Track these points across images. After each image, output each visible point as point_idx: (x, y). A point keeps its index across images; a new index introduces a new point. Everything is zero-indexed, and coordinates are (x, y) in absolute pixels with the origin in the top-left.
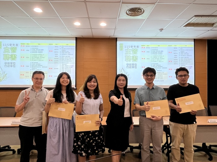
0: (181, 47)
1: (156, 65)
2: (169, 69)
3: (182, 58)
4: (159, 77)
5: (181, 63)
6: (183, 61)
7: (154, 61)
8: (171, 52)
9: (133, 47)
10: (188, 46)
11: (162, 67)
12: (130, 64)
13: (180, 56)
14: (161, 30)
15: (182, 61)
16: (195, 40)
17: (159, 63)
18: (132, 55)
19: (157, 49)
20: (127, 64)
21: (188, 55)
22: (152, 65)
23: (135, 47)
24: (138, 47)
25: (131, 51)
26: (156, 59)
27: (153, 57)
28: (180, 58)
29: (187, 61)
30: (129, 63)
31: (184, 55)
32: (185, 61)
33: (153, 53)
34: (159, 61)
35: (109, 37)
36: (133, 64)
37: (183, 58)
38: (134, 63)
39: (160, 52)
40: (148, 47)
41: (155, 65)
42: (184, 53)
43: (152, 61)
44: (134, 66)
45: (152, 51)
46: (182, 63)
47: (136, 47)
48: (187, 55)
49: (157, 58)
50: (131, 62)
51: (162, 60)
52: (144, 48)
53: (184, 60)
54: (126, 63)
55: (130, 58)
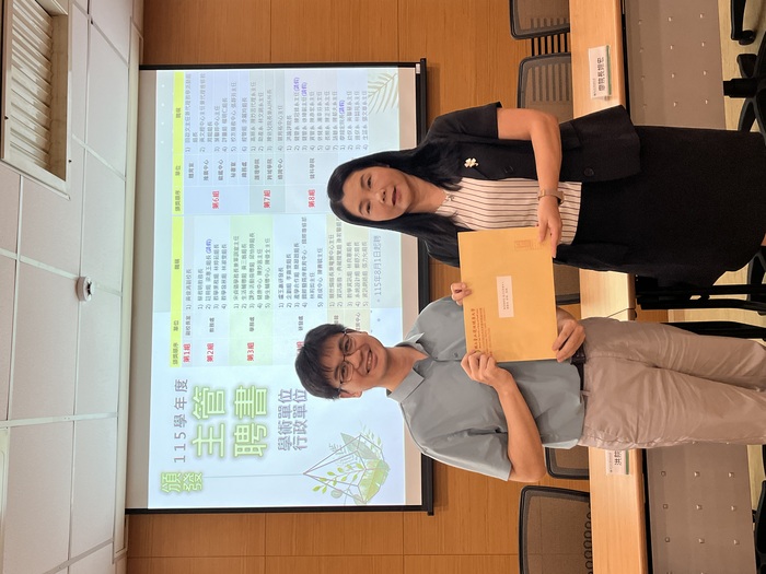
0: (187, 141)
1: (285, 282)
2: (312, 204)
3: (248, 136)
4: (353, 263)
5: (275, 143)
6: (265, 131)
7: (263, 289)
8: (216, 194)
9: (180, 412)
10: (180, 103)
11: (300, 244)
12: (284, 428)
13: (239, 144)
14: (81, 288)
15: (265, 137)
16: (148, 63)
17: (278, 260)
18: (230, 421)
19: (195, 274)
20: (285, 444)
21: (229, 102)
22: (285, 301)
23: (180, 404)
24: (180, 386)
25: (206, 424)
26: (256, 278)
27: (240, 296)
28: (248, 144)
29: (266, 110)
30: (274, 435)
31: (229, 121)
32: (265, 120)
33: (220, 295)
34: (263, 265)
36: (284, 412)
37: (248, 131)
38: (274, 403)
39: (212, 255)
40: (182, 326)
41: (289, 286)
42: (221, 125)
43: (263, 301)
44: (293, 403)
45: (204, 302)
46: (275, 136)
47: (180, 395)
48: (230, 110)
49: (247, 272)
50: (273, 422)
51: (259, 244)
52: (187, 347)
53: (257, 125)
54: (274, 455)
55: (245, 429)
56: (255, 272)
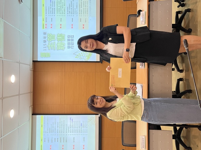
1: (69, 10)
9: (45, 39)
17: (67, 5)
18: (56, 42)
19: (47, 8)
33: (53, 13)
35: (32, 72)
39: (52, 3)
40: (45, 20)
44: (71, 38)
47: (45, 35)
49: (60, 8)
50: (66, 42)
55: (60, 44)
56: (62, 8)
